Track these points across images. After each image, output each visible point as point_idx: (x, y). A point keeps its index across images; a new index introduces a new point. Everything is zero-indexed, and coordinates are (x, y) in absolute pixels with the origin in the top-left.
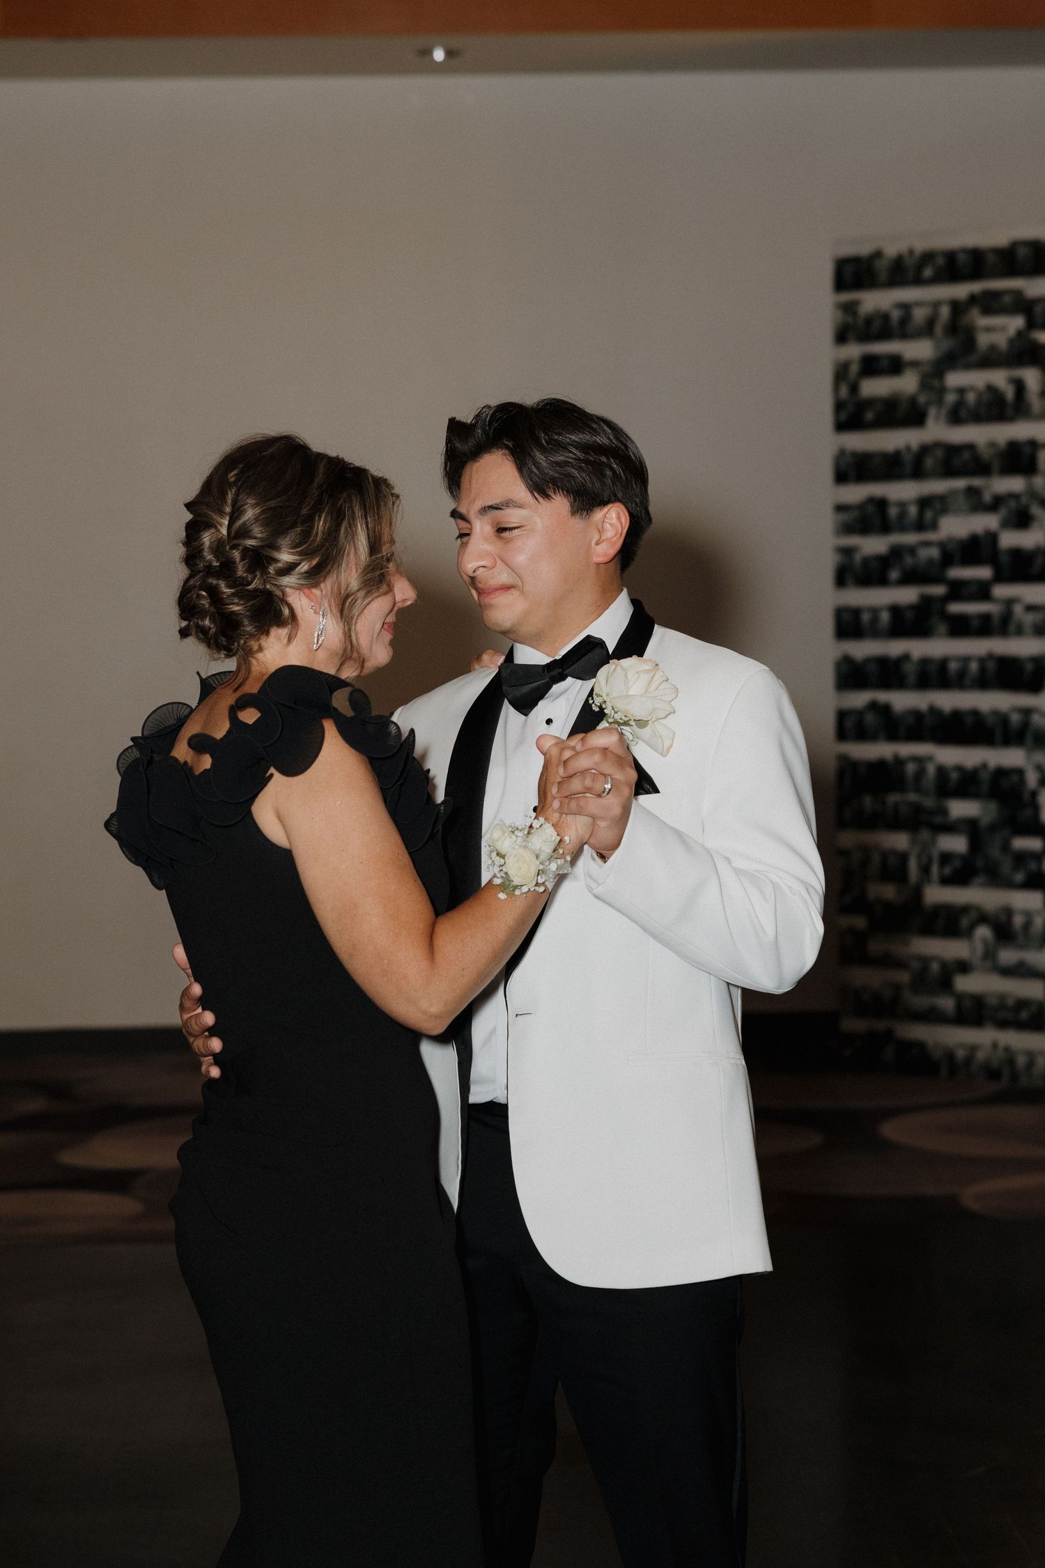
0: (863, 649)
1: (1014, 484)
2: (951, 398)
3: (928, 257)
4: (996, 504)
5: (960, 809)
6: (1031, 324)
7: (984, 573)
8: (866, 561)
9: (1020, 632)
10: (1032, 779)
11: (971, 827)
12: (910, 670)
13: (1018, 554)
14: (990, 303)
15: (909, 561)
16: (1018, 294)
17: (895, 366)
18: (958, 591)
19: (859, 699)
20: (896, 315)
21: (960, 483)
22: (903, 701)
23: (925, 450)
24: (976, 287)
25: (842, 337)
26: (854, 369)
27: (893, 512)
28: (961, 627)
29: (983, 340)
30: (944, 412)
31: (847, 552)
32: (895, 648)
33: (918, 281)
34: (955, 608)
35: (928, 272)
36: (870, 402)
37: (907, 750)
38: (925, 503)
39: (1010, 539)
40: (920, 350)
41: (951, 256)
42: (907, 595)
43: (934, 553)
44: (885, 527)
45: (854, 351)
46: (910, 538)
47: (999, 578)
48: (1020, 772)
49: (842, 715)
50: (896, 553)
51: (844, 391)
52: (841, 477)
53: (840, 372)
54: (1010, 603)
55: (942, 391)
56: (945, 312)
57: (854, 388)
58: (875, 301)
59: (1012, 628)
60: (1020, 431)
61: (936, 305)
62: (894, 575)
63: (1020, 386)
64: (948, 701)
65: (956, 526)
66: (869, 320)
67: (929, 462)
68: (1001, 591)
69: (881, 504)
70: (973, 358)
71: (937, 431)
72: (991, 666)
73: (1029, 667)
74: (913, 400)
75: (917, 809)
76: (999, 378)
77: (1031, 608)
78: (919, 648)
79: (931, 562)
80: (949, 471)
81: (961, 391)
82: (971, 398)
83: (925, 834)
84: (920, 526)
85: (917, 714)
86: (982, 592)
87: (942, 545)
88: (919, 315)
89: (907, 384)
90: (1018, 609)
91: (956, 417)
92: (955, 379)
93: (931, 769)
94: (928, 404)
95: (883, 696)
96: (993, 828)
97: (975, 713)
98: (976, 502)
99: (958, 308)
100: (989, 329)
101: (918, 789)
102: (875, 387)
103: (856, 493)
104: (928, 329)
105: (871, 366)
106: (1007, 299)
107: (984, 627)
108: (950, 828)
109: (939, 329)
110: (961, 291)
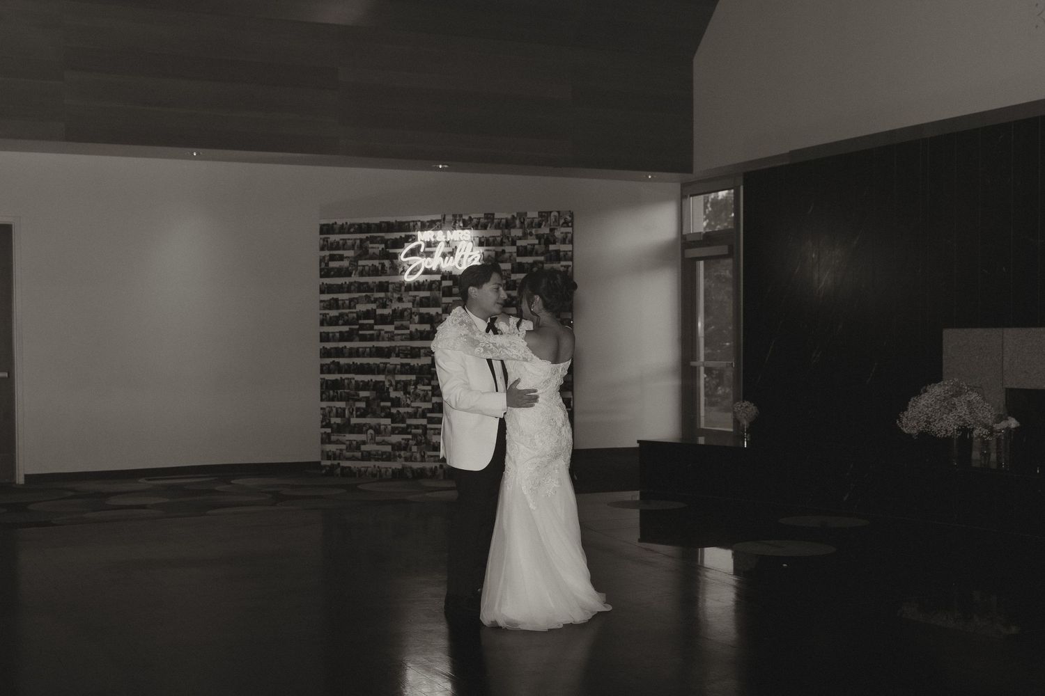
0: (329, 345)
1: (382, 295)
2: (360, 268)
3: (352, 225)
4: (375, 301)
5: (363, 394)
6: (387, 247)
7: (372, 322)
8: (331, 318)
9: (383, 340)
10: (387, 384)
11: (367, 399)
12: (346, 351)
13: (382, 315)
14: (373, 240)
15: (346, 318)
16: (382, 237)
17: (341, 258)
18: (362, 327)
19: (328, 361)
20: (341, 242)
21: (364, 294)
22: (343, 361)
23: (351, 284)
24: (369, 235)
25: (322, 248)
26: (327, 258)
27: (340, 302)
28: (363, 338)
29: (371, 251)
30: (357, 272)
31: (324, 315)
32: (341, 345)
33: (349, 233)
34: (361, 332)
35: (352, 230)
36: (333, 268)
37: (344, 376)
38: (351, 300)
39: (379, 311)
40: (350, 253)
41: (360, 225)
42: (346, 328)
43: (355, 315)
44: (338, 308)
45: (327, 253)
46: (347, 311)
47: (376, 324)
48: (384, 382)
49: (322, 366)
50: (341, 315)
51: (323, 265)
52: (322, 292)
53: (322, 260)
54: (380, 330)
55: (358, 266)
56: (358, 242)
57: (327, 264)
58: (334, 238)
59: (381, 339)
60: (383, 279)
61: (355, 239)
62: (341, 322)
63: (383, 265)
64: (358, 361)
65: (362, 308)
66: (332, 244)
67: (353, 288)
68: (376, 327)
69: (337, 300)
70: (368, 256)
71: (355, 278)
72: (374, 350)
73: (386, 350)
74: (347, 268)
75: (348, 393)
76: (376, 263)
77: (386, 332)
78: (349, 345)
79: (353, 318)
80: (359, 291)
81: (364, 266)
82: (367, 268)
83: (351, 402)
84: (350, 308)
85: (349, 365)
86: (371, 327)
87: (357, 313)
88: (349, 243)
89: (345, 263)
90: (382, 332)
91: (362, 274)
92: (361, 263)
93: (353, 382)
94: (353, 270)
95: (337, 360)
96: (374, 399)
97: (368, 364)
98: (368, 300)
99: (362, 241)
100: (372, 248)
101: (349, 389)
102: (333, 264)
103: (327, 297)
104: (352, 247)
105: (332, 258)
106: (379, 239)
107: (371, 338)
108: (360, 400)
109: (356, 248)
110: (363, 236)
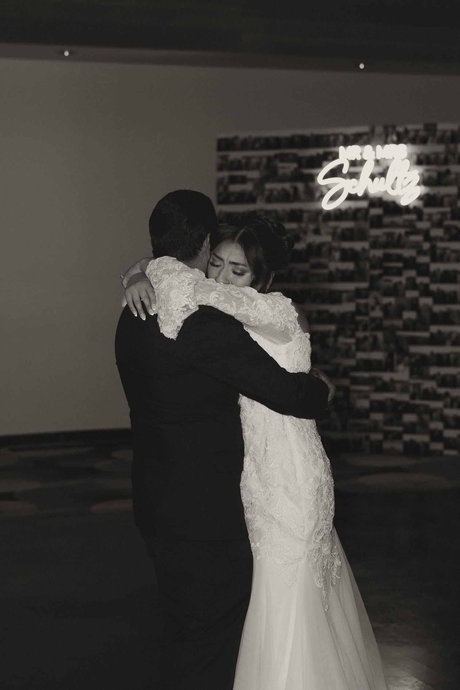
1: (293, 225)
2: (267, 193)
3: (257, 140)
6: (300, 166)
14: (283, 158)
16: (295, 154)
20: (244, 161)
24: (277, 152)
25: (220, 168)
26: (226, 181)
29: (281, 172)
30: (264, 198)
33: (253, 148)
35: (257, 145)
36: (233, 194)
40: (255, 174)
41: (267, 140)
45: (225, 174)
51: (221, 189)
53: (220, 182)
54: (291, 270)
55: (263, 190)
56: (264, 161)
57: (226, 188)
58: (234, 155)
60: (296, 206)
61: (261, 158)
63: (296, 189)
66: (232, 163)
70: (277, 178)
71: (261, 205)
74: (251, 193)
76: (287, 186)
81: (271, 190)
82: (275, 193)
88: (254, 161)
89: (249, 187)
91: (269, 200)
92: (269, 186)
94: (257, 195)
99: (269, 159)
100: (284, 168)
102: (235, 188)
104: (257, 167)
105: (233, 180)
106: (291, 156)
109: (262, 167)
110: (272, 153)
